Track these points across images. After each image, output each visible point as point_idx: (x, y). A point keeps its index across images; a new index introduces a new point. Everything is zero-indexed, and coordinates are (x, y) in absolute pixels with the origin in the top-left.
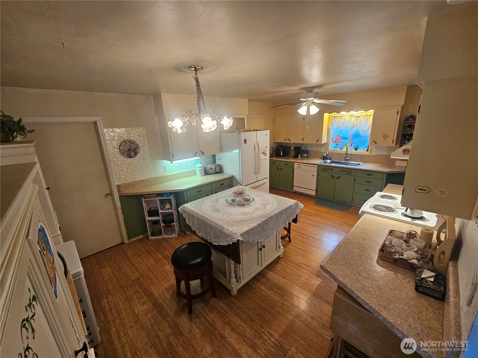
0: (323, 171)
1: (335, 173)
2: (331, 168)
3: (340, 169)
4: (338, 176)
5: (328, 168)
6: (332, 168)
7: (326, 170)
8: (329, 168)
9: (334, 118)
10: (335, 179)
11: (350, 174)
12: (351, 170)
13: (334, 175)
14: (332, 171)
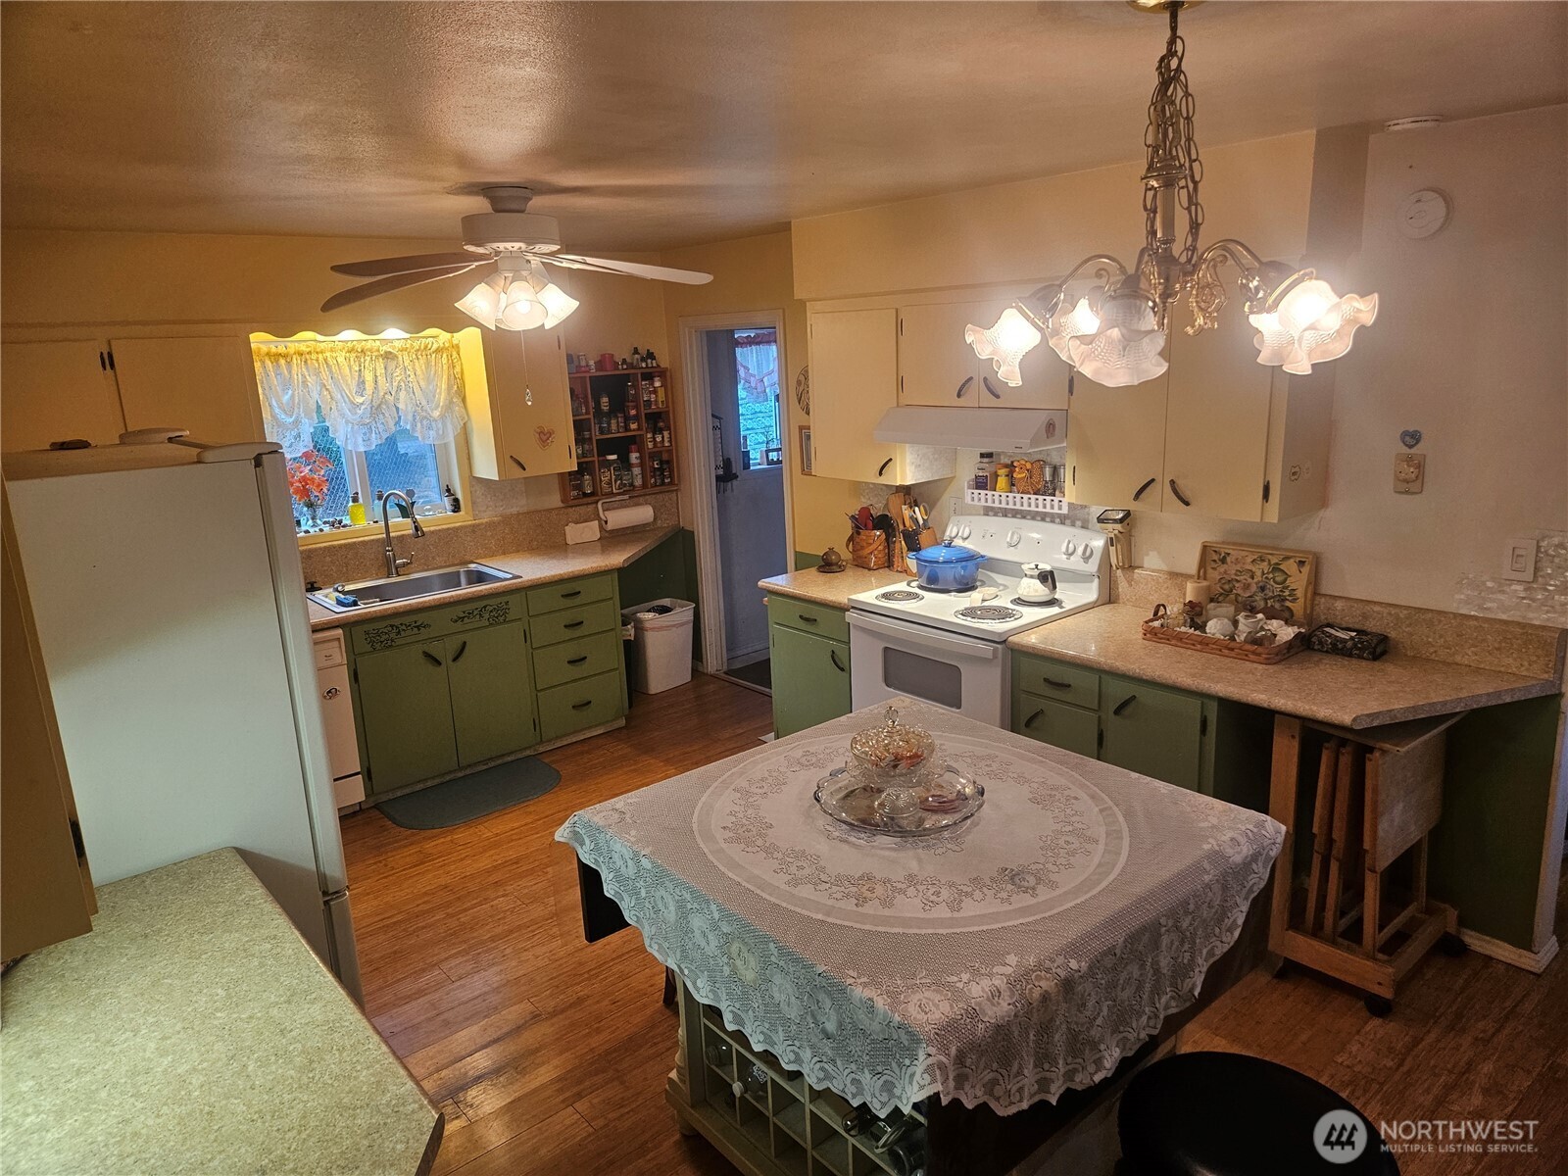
0: (378, 646)
1: (439, 638)
2: (414, 618)
3: (459, 611)
4: (453, 644)
5: (396, 622)
6: (421, 618)
7: (393, 635)
8: (407, 620)
9: (282, 361)
10: (443, 666)
11: (501, 619)
12: (505, 599)
13: (435, 649)
14: (425, 633)
